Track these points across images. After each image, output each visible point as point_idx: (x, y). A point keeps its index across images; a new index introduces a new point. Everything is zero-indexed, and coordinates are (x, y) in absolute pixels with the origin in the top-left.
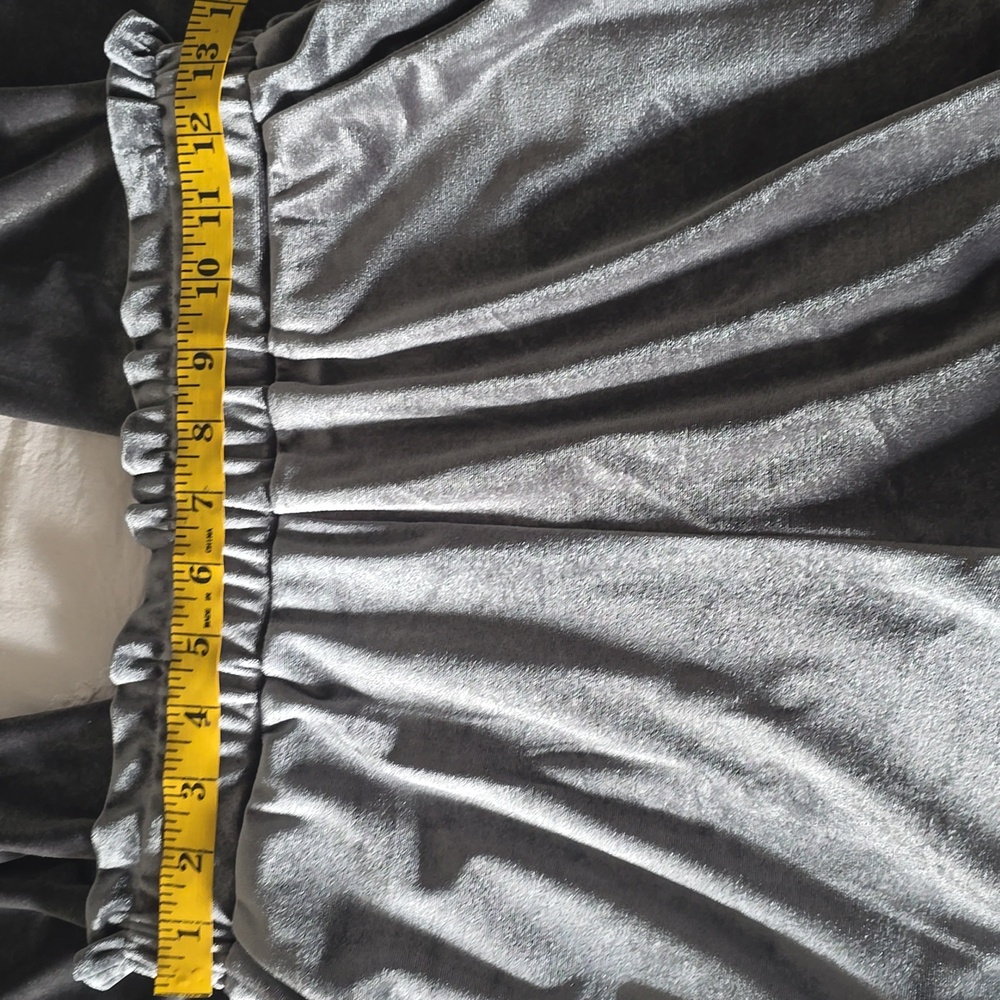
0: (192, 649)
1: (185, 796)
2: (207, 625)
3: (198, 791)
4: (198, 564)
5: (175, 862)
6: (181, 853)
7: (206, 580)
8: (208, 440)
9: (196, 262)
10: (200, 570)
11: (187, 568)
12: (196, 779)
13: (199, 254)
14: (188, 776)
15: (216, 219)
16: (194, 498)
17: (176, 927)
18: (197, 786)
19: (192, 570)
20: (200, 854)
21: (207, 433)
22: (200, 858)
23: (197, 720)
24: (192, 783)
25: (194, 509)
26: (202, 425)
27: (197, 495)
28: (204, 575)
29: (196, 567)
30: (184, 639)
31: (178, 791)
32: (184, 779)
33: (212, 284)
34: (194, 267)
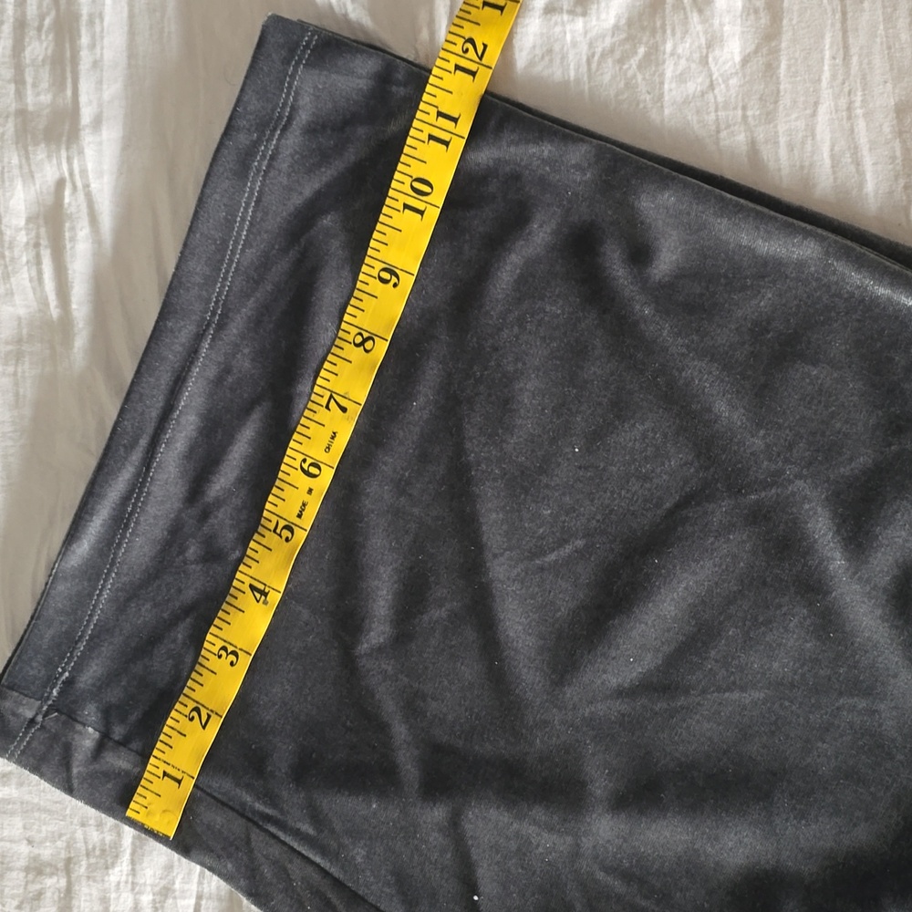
0: (278, 531)
1: (220, 657)
2: (299, 516)
3: (232, 658)
4: (312, 458)
5: (187, 711)
6: (195, 705)
7: (315, 476)
8: (367, 351)
9: (411, 177)
10: (311, 465)
11: (301, 457)
12: (236, 647)
13: (418, 170)
14: (229, 640)
15: (446, 143)
16: (331, 397)
17: (163, 767)
18: (234, 653)
19: (304, 461)
20: (210, 713)
21: (369, 345)
22: (209, 717)
23: (258, 595)
24: (230, 649)
25: (327, 407)
26: (366, 335)
27: (334, 395)
28: (313, 470)
29: (309, 461)
30: (274, 519)
31: (215, 649)
32: (225, 641)
33: (420, 206)
34: (408, 180)
